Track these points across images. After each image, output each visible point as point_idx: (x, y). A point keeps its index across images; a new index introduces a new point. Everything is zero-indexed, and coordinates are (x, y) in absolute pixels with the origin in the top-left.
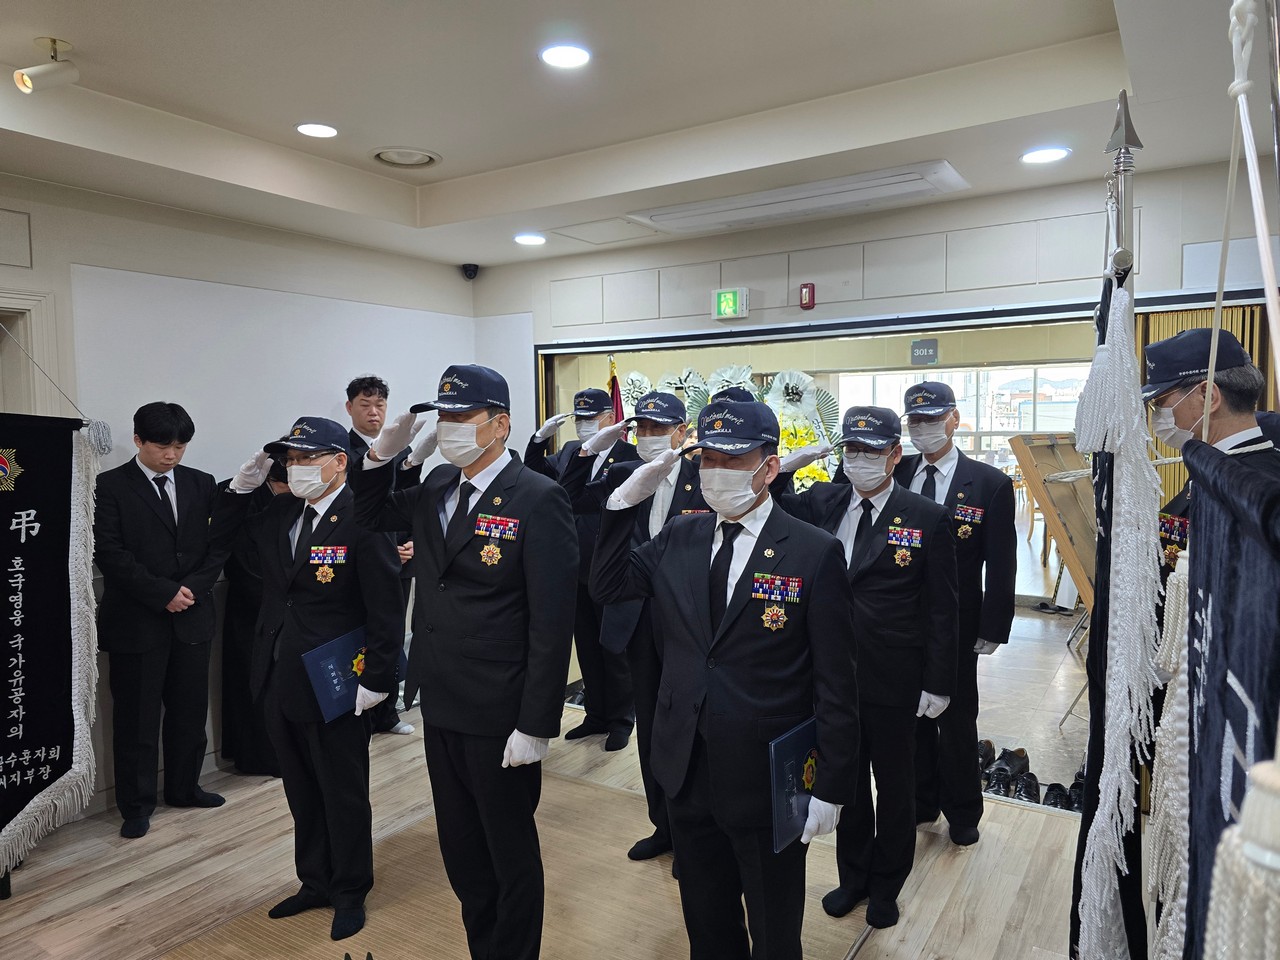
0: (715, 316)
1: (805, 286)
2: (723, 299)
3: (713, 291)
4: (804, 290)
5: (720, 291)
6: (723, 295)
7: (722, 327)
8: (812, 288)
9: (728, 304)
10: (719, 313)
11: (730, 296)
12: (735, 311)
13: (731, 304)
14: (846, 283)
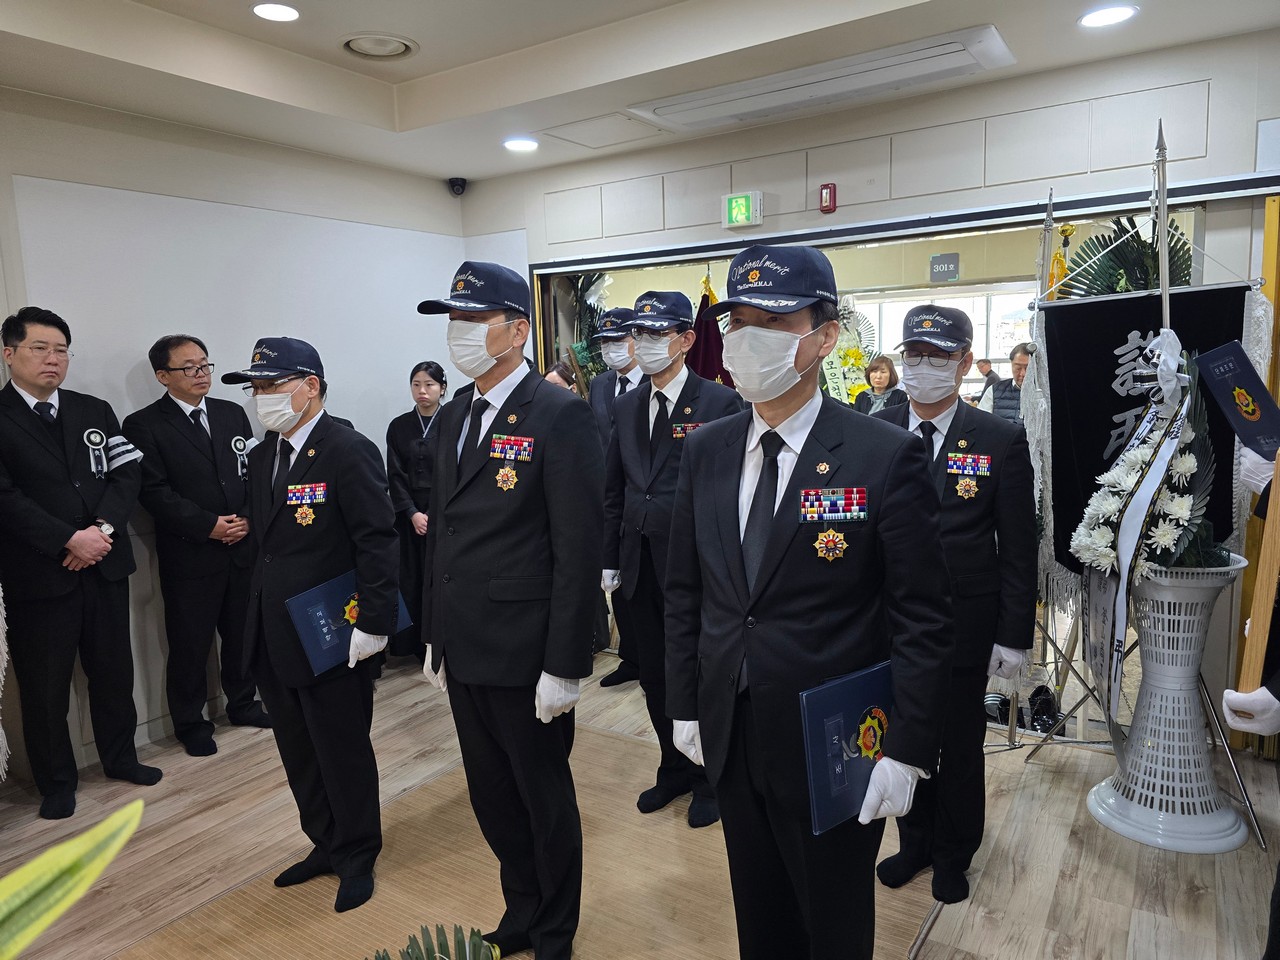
0: (726, 225)
1: (825, 186)
2: (734, 204)
3: (723, 197)
4: (824, 191)
5: (732, 196)
6: (734, 201)
7: (734, 237)
8: (833, 189)
9: (740, 211)
10: (731, 221)
11: (742, 201)
12: (748, 218)
13: (743, 210)
14: (871, 182)
